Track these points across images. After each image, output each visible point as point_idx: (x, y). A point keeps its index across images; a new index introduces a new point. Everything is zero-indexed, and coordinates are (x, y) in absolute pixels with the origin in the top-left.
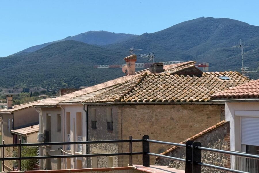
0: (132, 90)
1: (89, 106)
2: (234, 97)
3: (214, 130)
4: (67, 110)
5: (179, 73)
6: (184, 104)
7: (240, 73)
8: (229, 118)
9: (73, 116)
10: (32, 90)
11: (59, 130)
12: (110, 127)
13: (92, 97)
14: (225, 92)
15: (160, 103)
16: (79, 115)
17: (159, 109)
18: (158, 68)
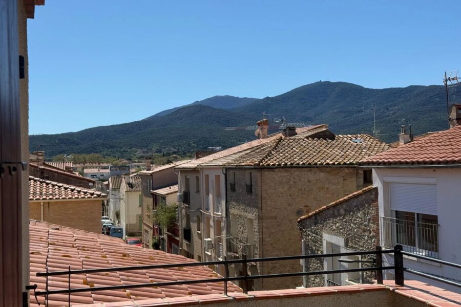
0: (269, 154)
1: (227, 169)
2: (384, 163)
3: (359, 195)
4: (206, 172)
5: (313, 137)
6: (321, 167)
7: (372, 135)
8: (377, 183)
9: (212, 178)
10: (165, 151)
11: (198, 192)
12: (249, 189)
13: (229, 160)
14: (373, 158)
15: (298, 167)
16: (218, 177)
17: (296, 173)
18: (291, 132)
